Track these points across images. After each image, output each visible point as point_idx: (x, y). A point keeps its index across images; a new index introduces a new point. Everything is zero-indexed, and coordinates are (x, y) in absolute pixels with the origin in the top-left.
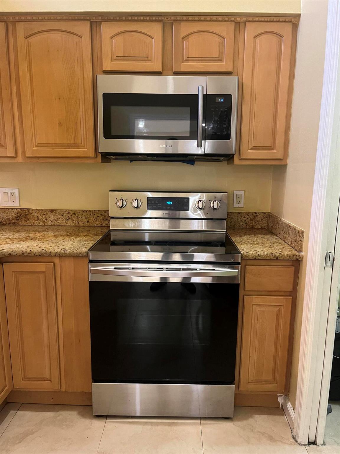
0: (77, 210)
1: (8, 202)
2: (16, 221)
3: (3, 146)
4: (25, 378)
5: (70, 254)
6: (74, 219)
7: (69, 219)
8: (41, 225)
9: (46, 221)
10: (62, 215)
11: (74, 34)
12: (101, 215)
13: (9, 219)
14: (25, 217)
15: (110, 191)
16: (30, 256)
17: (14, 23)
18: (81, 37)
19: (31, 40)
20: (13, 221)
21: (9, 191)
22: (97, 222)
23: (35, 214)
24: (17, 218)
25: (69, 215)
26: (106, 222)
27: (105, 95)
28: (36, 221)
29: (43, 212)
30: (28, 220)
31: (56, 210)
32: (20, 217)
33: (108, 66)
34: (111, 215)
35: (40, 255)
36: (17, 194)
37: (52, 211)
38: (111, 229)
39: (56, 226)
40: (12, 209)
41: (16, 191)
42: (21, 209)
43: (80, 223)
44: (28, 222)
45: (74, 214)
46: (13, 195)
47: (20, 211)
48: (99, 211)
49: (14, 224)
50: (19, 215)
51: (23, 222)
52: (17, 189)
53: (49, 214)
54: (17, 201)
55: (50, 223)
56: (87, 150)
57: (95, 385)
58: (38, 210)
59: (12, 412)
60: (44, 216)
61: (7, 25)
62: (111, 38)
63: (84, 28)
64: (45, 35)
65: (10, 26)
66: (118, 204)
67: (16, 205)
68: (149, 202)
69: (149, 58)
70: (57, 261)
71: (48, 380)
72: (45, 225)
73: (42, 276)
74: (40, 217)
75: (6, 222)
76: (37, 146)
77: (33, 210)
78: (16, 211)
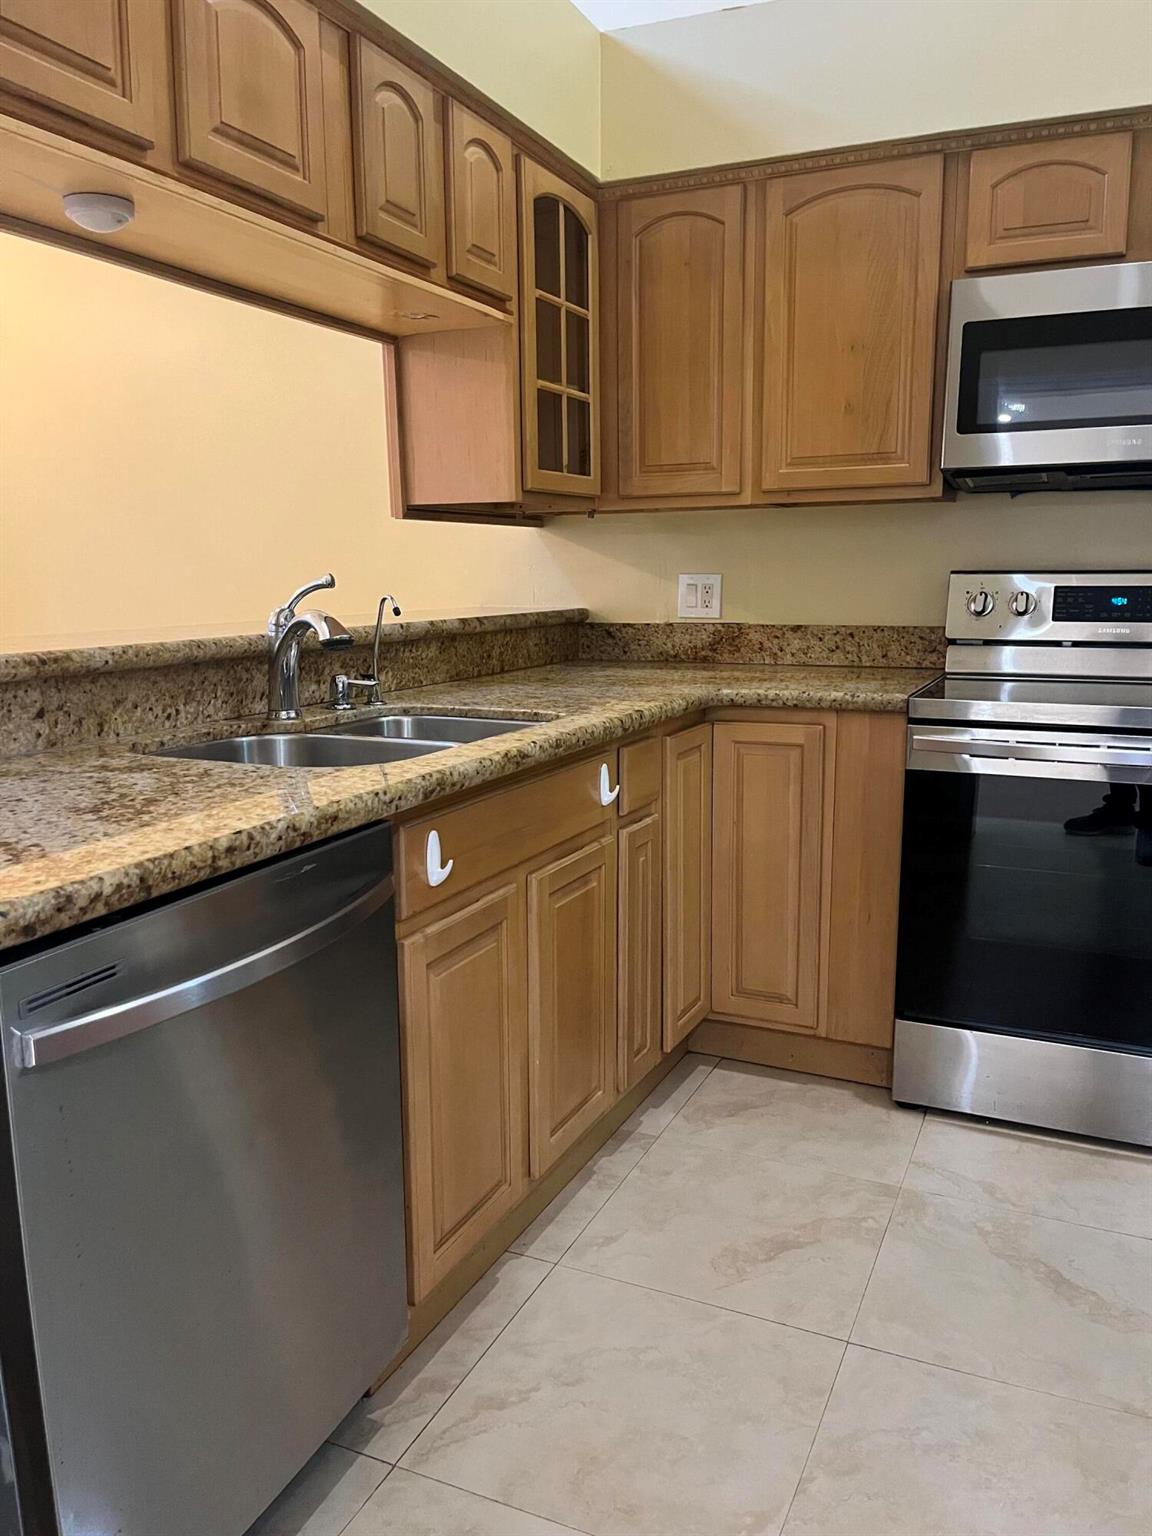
0: (857, 627)
1: (696, 607)
2: (710, 654)
3: (714, 469)
4: (740, 991)
6: (848, 648)
7: (837, 648)
8: (767, 662)
9: (779, 654)
10: (821, 639)
11: (904, 190)
12: (921, 638)
13: (695, 647)
14: (730, 645)
15: (953, 572)
17: (762, 185)
18: (918, 195)
19: (797, 218)
20: (703, 653)
21: (701, 580)
22: (908, 658)
23: (755, 637)
24: (712, 647)
25: (837, 638)
26: (934, 657)
27: (968, 327)
28: (755, 652)
29: (776, 632)
30: (739, 650)
31: (806, 627)
32: (719, 643)
33: (978, 256)
34: (949, 635)
35: (795, 706)
36: (717, 591)
37: (796, 628)
38: (947, 670)
39: (805, 665)
40: (704, 624)
41: (715, 580)
42: (723, 624)
43: (864, 658)
44: (737, 655)
45: (852, 635)
46: (708, 589)
47: (720, 628)
48: (915, 627)
49: (705, 659)
50: (717, 639)
51: (726, 656)
52: (719, 577)
53: (789, 634)
54: (716, 603)
55: (789, 659)
56: (910, 467)
57: (902, 1025)
58: (763, 626)
59: (701, 1067)
60: (776, 641)
61: (745, 189)
62: (994, 187)
63: (927, 175)
64: (831, 202)
65: (752, 189)
66: (973, 607)
67: (712, 614)
68: (1059, 600)
69: (1091, 223)
70: (831, 720)
71: (789, 1001)
72: (776, 664)
73: (795, 754)
74: (767, 644)
75: (686, 654)
76: (789, 465)
77: (750, 627)
78: (712, 629)
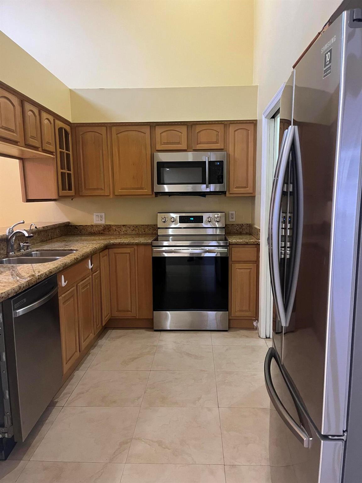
0: (138, 225)
1: (99, 221)
2: (103, 232)
3: (103, 190)
4: (118, 311)
5: (143, 243)
6: (136, 230)
7: (134, 230)
8: (117, 233)
9: (120, 232)
10: (130, 228)
11: (142, 132)
12: (152, 227)
13: (99, 230)
14: (108, 230)
15: (158, 213)
16: (123, 245)
17: (111, 127)
18: (145, 134)
19: (119, 135)
20: (101, 232)
21: (99, 214)
22: (150, 232)
23: (114, 228)
24: (103, 230)
25: (133, 228)
26: (155, 231)
27: (158, 163)
28: (114, 231)
29: (119, 226)
30: (110, 231)
31: (126, 225)
32: (105, 229)
33: (159, 147)
34: (158, 226)
35: (128, 244)
36: (104, 216)
37: (124, 226)
38: (158, 234)
39: (126, 234)
40: (101, 225)
41: (103, 214)
42: (106, 225)
43: (140, 232)
44: (110, 232)
45: (137, 227)
46: (101, 217)
47: (105, 226)
48: (151, 225)
49: (102, 233)
50: (105, 228)
51: (107, 232)
52: (104, 214)
53: (122, 227)
54: (104, 220)
55: (122, 233)
56: (148, 191)
58: (116, 225)
59: (109, 330)
60: (119, 228)
61: (107, 127)
62: (161, 134)
63: (147, 130)
64: (126, 133)
65: (108, 128)
66: (163, 220)
67: (103, 222)
68: (180, 219)
69: (180, 143)
70: (136, 247)
71: (130, 311)
72: (119, 234)
73: (128, 255)
74: (117, 229)
75: (97, 232)
76: (121, 189)
77: (113, 225)
78: (103, 226)
